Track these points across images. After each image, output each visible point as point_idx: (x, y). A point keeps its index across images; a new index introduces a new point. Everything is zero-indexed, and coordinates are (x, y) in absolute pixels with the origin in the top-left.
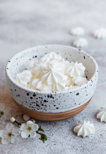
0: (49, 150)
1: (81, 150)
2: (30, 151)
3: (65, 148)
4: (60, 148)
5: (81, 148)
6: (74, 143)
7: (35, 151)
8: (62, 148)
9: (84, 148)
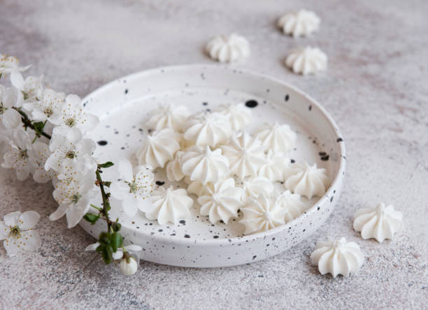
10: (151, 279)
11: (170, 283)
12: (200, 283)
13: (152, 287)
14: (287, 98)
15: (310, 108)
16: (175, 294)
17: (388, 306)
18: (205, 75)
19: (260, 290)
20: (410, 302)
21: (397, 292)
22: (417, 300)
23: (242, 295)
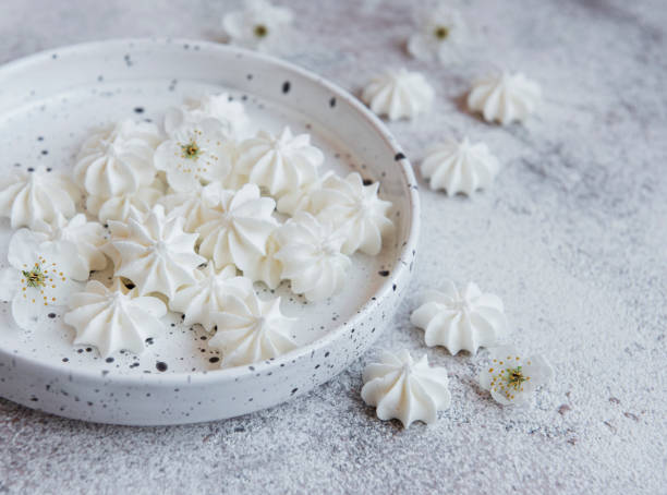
10: (33, 450)
11: (70, 456)
12: (128, 452)
13: (36, 467)
14: (286, 88)
15: (333, 103)
16: (82, 477)
17: (474, 472)
18: (132, 59)
19: (241, 457)
20: (512, 461)
21: (487, 443)
22: (523, 456)
23: (208, 470)
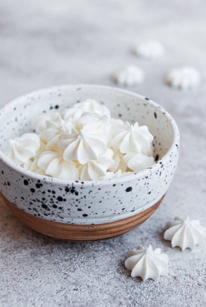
0: (61, 300)
1: (129, 305)
2: (23, 299)
3: (97, 298)
4: (85, 298)
5: (130, 302)
6: (117, 289)
7: (34, 300)
8: (89, 299)
9: (136, 302)
